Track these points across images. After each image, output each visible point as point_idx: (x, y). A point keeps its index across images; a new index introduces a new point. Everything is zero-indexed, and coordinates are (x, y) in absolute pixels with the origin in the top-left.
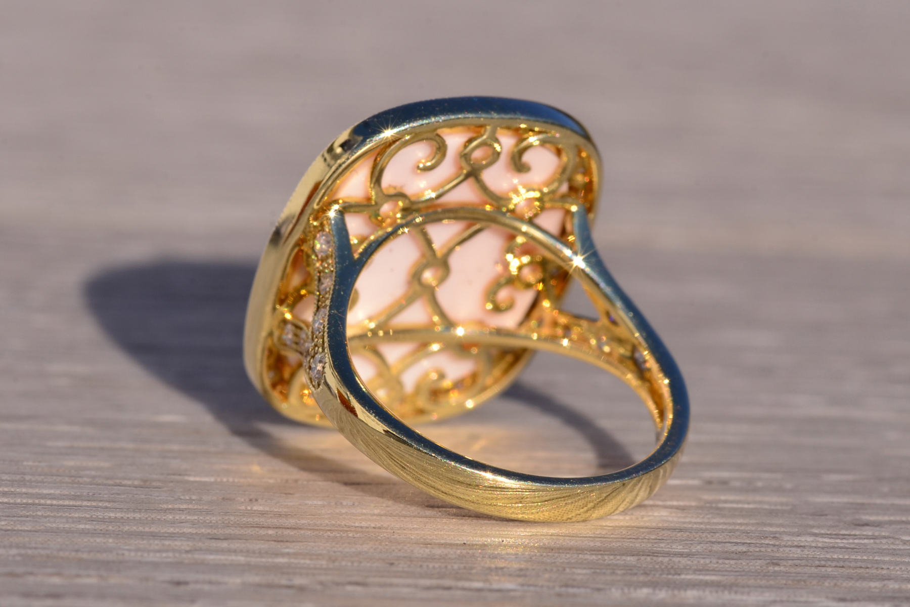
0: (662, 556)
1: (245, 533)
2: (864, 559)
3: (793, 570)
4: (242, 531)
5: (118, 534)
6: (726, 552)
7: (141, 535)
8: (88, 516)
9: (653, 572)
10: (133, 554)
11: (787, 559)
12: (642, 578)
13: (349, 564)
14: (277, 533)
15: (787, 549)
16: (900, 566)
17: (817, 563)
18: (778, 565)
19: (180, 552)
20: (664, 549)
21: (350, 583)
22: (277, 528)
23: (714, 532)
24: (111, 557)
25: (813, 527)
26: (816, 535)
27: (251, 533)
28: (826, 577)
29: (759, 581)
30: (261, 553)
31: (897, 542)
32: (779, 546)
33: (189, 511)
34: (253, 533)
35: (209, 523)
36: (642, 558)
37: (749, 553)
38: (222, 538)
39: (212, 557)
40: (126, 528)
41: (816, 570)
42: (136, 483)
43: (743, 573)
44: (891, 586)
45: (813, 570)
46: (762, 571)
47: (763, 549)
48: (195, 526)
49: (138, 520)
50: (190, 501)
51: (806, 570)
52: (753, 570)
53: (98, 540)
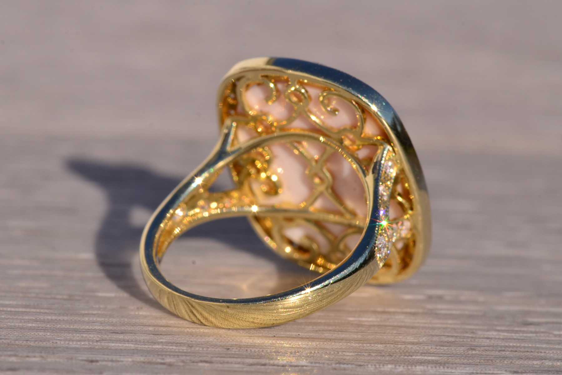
0: (400, 344)
1: (134, 329)
2: (530, 347)
3: (484, 353)
4: (132, 328)
5: (53, 330)
6: (442, 342)
7: (68, 331)
8: (34, 318)
9: (394, 355)
10: (62, 342)
11: (480, 346)
12: (387, 358)
13: (201, 349)
14: (155, 329)
15: (480, 340)
16: (553, 351)
17: (500, 349)
18: (475, 350)
19: (93, 341)
20: (402, 340)
21: (201, 361)
22: (154, 326)
23: (433, 329)
24: (49, 344)
25: (497, 325)
26: (498, 331)
27: (138, 329)
28: (505, 358)
29: (462, 360)
30: (144, 343)
31: (551, 335)
32: (476, 338)
33: (98, 315)
34: (139, 329)
35: (111, 323)
36: (388, 345)
37: (457, 343)
38: (120, 332)
39: (113, 345)
40: (59, 326)
41: (499, 353)
42: (65, 297)
43: (452, 355)
44: (547, 364)
45: (497, 353)
46: (465, 354)
47: (465, 340)
48: (102, 325)
49: (66, 321)
50: (99, 309)
51: (493, 353)
52: (459, 353)
53: (41, 334)
